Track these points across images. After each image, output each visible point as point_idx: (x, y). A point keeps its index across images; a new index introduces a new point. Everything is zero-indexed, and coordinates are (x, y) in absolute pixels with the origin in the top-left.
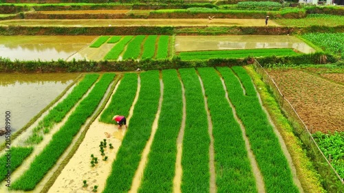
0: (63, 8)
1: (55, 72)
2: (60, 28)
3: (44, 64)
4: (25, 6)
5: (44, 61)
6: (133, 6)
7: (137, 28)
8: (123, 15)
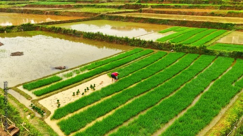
0: (169, 7)
1: (122, 44)
2: (152, 19)
3: (117, 38)
4: (147, 5)
5: (118, 37)
6: (220, 7)
7: (204, 23)
8: (206, 13)
